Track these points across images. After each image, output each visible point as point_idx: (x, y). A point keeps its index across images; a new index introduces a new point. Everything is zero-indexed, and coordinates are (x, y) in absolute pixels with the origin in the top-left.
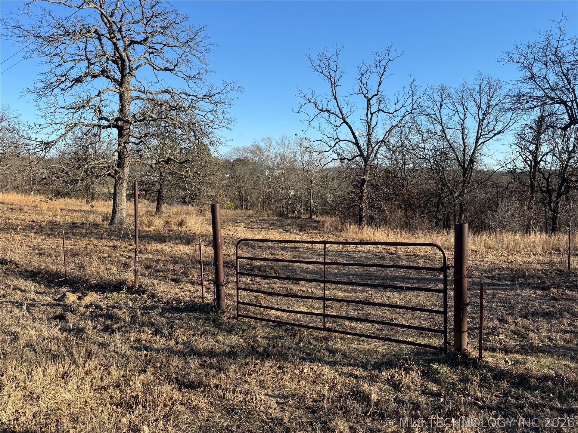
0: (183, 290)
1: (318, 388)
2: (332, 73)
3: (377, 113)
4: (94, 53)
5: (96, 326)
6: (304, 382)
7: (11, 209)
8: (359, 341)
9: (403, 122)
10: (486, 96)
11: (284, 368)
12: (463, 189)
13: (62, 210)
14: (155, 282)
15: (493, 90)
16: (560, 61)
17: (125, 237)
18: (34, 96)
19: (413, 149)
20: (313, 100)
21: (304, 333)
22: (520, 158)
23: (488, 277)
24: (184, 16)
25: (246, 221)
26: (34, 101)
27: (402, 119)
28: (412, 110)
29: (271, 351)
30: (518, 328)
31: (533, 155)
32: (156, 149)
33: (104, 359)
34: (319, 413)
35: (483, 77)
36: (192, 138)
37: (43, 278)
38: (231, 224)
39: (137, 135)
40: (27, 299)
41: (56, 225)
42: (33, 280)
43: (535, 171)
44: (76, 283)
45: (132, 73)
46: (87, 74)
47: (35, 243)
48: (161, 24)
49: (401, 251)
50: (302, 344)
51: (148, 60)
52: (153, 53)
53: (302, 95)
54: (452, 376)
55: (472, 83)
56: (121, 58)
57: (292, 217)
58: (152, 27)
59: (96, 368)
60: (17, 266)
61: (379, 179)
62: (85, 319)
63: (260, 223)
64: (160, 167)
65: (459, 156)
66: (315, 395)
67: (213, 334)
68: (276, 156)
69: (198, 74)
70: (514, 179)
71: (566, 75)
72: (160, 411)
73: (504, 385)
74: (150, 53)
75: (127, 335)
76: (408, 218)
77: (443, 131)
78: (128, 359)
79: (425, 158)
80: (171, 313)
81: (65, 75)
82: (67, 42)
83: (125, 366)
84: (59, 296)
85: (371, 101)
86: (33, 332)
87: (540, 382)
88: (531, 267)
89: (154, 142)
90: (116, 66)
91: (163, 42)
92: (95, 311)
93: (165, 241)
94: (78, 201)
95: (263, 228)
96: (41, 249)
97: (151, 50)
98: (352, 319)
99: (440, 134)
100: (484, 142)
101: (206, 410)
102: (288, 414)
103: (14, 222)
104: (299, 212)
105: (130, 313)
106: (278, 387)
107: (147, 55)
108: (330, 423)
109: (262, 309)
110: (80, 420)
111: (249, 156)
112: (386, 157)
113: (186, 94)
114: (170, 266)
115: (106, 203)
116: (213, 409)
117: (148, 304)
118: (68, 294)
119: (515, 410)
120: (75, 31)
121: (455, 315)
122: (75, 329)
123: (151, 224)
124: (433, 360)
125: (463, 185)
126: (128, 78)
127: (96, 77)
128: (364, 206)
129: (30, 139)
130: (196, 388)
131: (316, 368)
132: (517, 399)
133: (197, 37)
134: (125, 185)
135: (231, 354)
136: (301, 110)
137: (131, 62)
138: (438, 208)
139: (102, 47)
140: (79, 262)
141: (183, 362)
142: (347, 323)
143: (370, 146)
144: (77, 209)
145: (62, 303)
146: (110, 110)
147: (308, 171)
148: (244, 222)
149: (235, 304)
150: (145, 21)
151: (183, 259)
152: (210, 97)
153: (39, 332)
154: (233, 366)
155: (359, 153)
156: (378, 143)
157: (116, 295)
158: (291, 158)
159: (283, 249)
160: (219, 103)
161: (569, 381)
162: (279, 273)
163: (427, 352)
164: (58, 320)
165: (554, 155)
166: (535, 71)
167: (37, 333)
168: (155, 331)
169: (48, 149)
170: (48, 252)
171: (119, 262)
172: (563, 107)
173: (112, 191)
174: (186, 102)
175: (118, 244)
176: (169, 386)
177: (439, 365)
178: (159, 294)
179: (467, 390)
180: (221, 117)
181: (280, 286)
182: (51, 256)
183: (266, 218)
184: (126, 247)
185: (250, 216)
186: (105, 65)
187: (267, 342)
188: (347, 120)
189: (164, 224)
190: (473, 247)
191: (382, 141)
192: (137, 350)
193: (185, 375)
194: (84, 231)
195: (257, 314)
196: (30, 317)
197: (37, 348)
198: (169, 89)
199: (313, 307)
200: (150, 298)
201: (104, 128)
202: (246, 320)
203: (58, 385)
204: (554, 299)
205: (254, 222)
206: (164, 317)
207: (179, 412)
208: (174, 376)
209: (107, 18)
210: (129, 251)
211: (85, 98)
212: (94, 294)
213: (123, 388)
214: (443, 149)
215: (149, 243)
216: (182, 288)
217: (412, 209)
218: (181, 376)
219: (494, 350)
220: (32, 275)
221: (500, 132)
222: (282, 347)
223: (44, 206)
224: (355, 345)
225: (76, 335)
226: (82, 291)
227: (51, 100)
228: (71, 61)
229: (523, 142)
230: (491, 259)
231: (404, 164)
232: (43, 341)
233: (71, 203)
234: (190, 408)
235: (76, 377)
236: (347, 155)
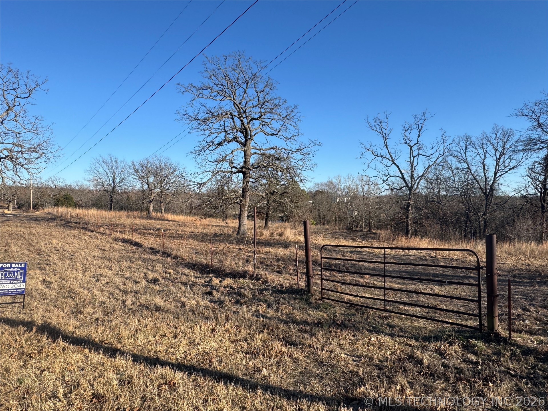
0: (284, 279)
1: (383, 352)
2: (384, 131)
3: (418, 156)
4: (229, 127)
5: (231, 300)
6: (372, 347)
7: (179, 225)
8: (411, 320)
9: (438, 162)
10: (501, 142)
11: (357, 336)
12: (486, 210)
13: (208, 225)
14: (267, 273)
15: (506, 137)
17: (248, 243)
18: (194, 155)
19: (445, 181)
20: (371, 149)
21: (370, 312)
22: (532, 186)
23: (510, 276)
24: (284, 100)
25: (324, 233)
26: (194, 158)
27: (436, 160)
28: (444, 153)
29: (347, 324)
30: (539, 316)
31: (542, 184)
32: (265, 186)
33: (237, 322)
34: (384, 370)
35: (498, 128)
36: (288, 178)
37: (199, 268)
38: (314, 235)
39: (254, 177)
40: (189, 281)
41: (205, 235)
42: (193, 269)
43: (544, 196)
44: (218, 271)
45: (252, 138)
46: (225, 141)
47: (193, 246)
48: (270, 106)
49: (440, 254)
50: (369, 320)
51: (261, 129)
52: (264, 125)
53: (363, 146)
54: (487, 350)
55: (489, 131)
56: (245, 129)
57: (356, 231)
58: (265, 109)
59: (232, 327)
60: (183, 260)
61: (421, 203)
62: (224, 295)
63: (334, 234)
64: (268, 197)
65: (482, 186)
66: (380, 357)
67: (306, 310)
68: (344, 188)
69: (293, 136)
70: (527, 202)
72: (273, 359)
73: (532, 359)
74: (263, 125)
75: (250, 307)
76: (444, 232)
77: (469, 168)
78: (252, 323)
79: (455, 187)
80: (277, 294)
81: (212, 142)
82: (214, 121)
83: (250, 327)
84: (208, 280)
85: (413, 148)
86: (193, 302)
89: (264, 181)
90: (242, 134)
91: (271, 118)
92: (230, 290)
93: (271, 246)
94: (217, 220)
95: (336, 238)
96: (197, 250)
97: (263, 123)
98: (405, 304)
99: (466, 170)
100: (501, 175)
101: (304, 361)
102: (361, 368)
103: (181, 233)
104: (361, 227)
105: (251, 292)
106: (353, 349)
107: (261, 126)
108: (394, 378)
109: (339, 294)
110: (223, 361)
111: (326, 188)
112: (425, 187)
113: (285, 149)
114: (275, 263)
115: (234, 221)
116: (308, 361)
117: (263, 287)
118: (214, 278)
120: (218, 114)
122: (218, 301)
123: (262, 235)
124: (471, 336)
125: (486, 207)
126: (249, 141)
127: (230, 142)
128: (410, 222)
129: (191, 181)
130: (296, 346)
131: (381, 338)
132: (544, 371)
133: (292, 113)
134: (246, 209)
135: (319, 324)
136: (362, 156)
137: (252, 131)
138: (466, 224)
139: (234, 123)
140: (220, 258)
141: (287, 327)
142: (401, 307)
143: (413, 180)
144: (217, 225)
145: (210, 284)
146: (238, 162)
147: (367, 198)
148: (322, 234)
149: (320, 290)
150: (260, 106)
151: (283, 258)
152: (300, 150)
154: (321, 333)
155: (405, 185)
156: (419, 177)
157: (242, 280)
158: (354, 189)
159: (351, 252)
160: (306, 154)
162: (349, 269)
163: (465, 330)
164: (208, 295)
166: (541, 121)
167: (196, 303)
168: (268, 305)
169: (202, 187)
170: (201, 252)
171: (243, 259)
173: (238, 213)
174: (286, 155)
175: (242, 247)
176: (279, 343)
177: (475, 340)
178: (269, 281)
179: (501, 362)
180: (307, 163)
181: (351, 278)
182: (202, 254)
183: (338, 231)
184: (247, 250)
185: (327, 229)
186: (236, 134)
187: (344, 317)
188: (395, 162)
189: (270, 235)
191: (422, 176)
192: (257, 318)
193: (288, 336)
194: (222, 238)
195: (336, 298)
196: (192, 292)
197: (196, 312)
198: (274, 147)
199: (375, 294)
200: (263, 283)
201: (234, 173)
202: (328, 301)
203: (209, 337)
205: (330, 234)
206: (273, 296)
207: (286, 361)
208: (281, 336)
209: (237, 105)
211: (224, 155)
212: (229, 279)
213: (249, 341)
214: (469, 180)
215: (261, 247)
216: (284, 277)
217: (447, 225)
218: (286, 336)
219: (521, 332)
220: (192, 266)
221: (514, 167)
222: (355, 321)
223: (198, 223)
224: (408, 323)
225: (219, 305)
226: (222, 277)
227: (204, 157)
228: (216, 133)
229: (533, 175)
230: (511, 262)
231: (439, 192)
232: (199, 308)
233: (214, 221)
234: (293, 359)
235: (220, 333)
236: (396, 186)
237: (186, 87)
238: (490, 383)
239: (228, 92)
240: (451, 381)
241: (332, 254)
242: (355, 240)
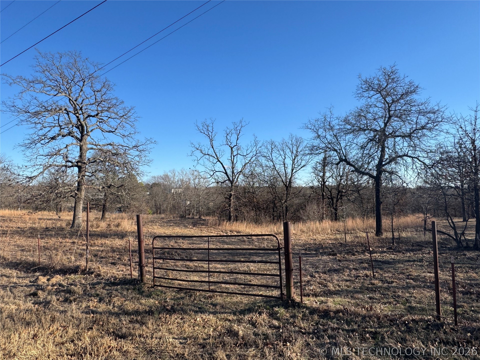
0: (119, 270)
1: (206, 330)
2: (211, 134)
3: (237, 155)
4: (64, 122)
5: (59, 299)
6: (197, 327)
7: (4, 220)
8: (231, 297)
9: (252, 160)
10: (295, 146)
11: (184, 318)
12: (287, 198)
13: (39, 219)
14: (100, 266)
15: (298, 143)
16: (332, 128)
17: (81, 236)
18: (23, 148)
19: (258, 176)
20: (199, 149)
21: (197, 294)
22: (316, 180)
23: (303, 249)
24: (122, 101)
25: (159, 222)
26: (23, 151)
27: (251, 159)
28: (256, 154)
29: (176, 308)
30: (321, 280)
31: (322, 178)
32: (102, 179)
33: (63, 322)
34: (207, 347)
35: (293, 136)
36: (126, 172)
37: (24, 267)
38: (150, 224)
39: (90, 171)
40: (11, 283)
41: (34, 230)
42: (16, 269)
43: (324, 187)
44: (46, 269)
45: (88, 134)
46: (59, 135)
47: (18, 242)
48: (107, 106)
50: (195, 302)
51: (98, 126)
52: (101, 122)
53: (193, 146)
54: (286, 314)
55: (287, 139)
56: (81, 125)
57: (189, 218)
58: (102, 107)
59: (58, 329)
60: (5, 260)
61: (240, 193)
62: (52, 294)
63: (169, 223)
64: (105, 190)
65: (284, 180)
66: (204, 335)
67: (138, 299)
68: (178, 181)
69: (130, 134)
70: (313, 192)
71: (335, 136)
72: (102, 357)
73: (316, 317)
74: (100, 122)
75: (80, 304)
76: (258, 216)
77: (274, 166)
78: (80, 321)
79: (265, 181)
80: (110, 286)
81: (45, 135)
82: (47, 116)
83: (78, 326)
84: (34, 279)
85: (233, 149)
86: (13, 307)
87: (335, 314)
88: (326, 242)
89: (101, 175)
90: (78, 130)
91: (108, 116)
92: (58, 288)
93: (107, 237)
94: (50, 213)
95: (170, 226)
96: (23, 247)
97: (101, 120)
98: (226, 282)
99: (272, 167)
100: (296, 172)
101: (133, 353)
102: (187, 350)
103: (5, 229)
104: (193, 214)
105: (82, 288)
106: (181, 332)
107: (98, 123)
108: (214, 354)
109: (170, 281)
111: (161, 181)
112: (243, 180)
113: (122, 146)
114: (110, 254)
115: (69, 213)
116: (138, 352)
117: (95, 281)
118: (40, 277)
119: (323, 333)
120: (52, 109)
121: (286, 275)
122: (43, 302)
123: (98, 227)
124: (275, 305)
125: (287, 196)
126: (85, 137)
127: (65, 136)
128: (232, 210)
129: (19, 175)
130: (126, 338)
131: (205, 317)
132: (323, 326)
133: (129, 113)
134: (82, 202)
135: (150, 312)
136: (192, 154)
137: (88, 127)
138: (274, 209)
139: (69, 119)
140: (49, 254)
141: (118, 320)
142: (223, 285)
143: (234, 174)
144: (50, 218)
145: (35, 284)
146: (73, 156)
147: (198, 189)
148: (158, 222)
149: (152, 278)
150: (97, 104)
151: (119, 249)
152: (137, 147)
153: (18, 306)
154: (151, 320)
155: (227, 179)
156: (238, 173)
157: (73, 276)
158: (187, 182)
160: (142, 151)
161: (351, 312)
162: (180, 255)
163: (271, 300)
164: (32, 296)
165: (333, 178)
166: (319, 134)
167: (16, 308)
168: (100, 299)
169: (31, 181)
170: (28, 249)
171: (76, 253)
172: (335, 153)
173: (73, 205)
174: (122, 150)
175: (76, 241)
176: (108, 338)
177: (278, 308)
178: (102, 274)
179: (295, 323)
180: (143, 159)
182: (30, 251)
183: (172, 219)
184: (81, 243)
185: (163, 218)
186: (71, 129)
187: (173, 302)
188: (220, 160)
189: (106, 226)
190: (294, 232)
191: (240, 172)
192: (87, 314)
193: (119, 329)
194: (53, 233)
195: (167, 284)
196: (12, 295)
197: (15, 319)
198: (112, 143)
199: (203, 276)
200: (96, 277)
201: (69, 167)
202: (160, 288)
203: (30, 344)
204: (340, 261)
205: (165, 222)
206: (106, 290)
207: (115, 356)
208: (112, 330)
209: (73, 102)
210: (83, 245)
211: (57, 149)
212: (58, 276)
213: (76, 342)
214: (275, 175)
215: (97, 239)
216: (118, 268)
217: (260, 211)
218: (117, 330)
219: (309, 296)
220: (15, 265)
221: (304, 166)
222: (183, 304)
223: (27, 217)
224: (228, 299)
225: (44, 306)
226: (50, 274)
227: (35, 151)
228: (49, 127)
229: (316, 172)
230: (304, 238)
231: (254, 184)
232: (20, 313)
233: (46, 214)
234: (122, 352)
235: (43, 337)
236: (221, 180)
237: (14, 79)
238: (288, 343)
239: (63, 88)
240: (260, 347)
241: (166, 241)
242: (187, 227)
